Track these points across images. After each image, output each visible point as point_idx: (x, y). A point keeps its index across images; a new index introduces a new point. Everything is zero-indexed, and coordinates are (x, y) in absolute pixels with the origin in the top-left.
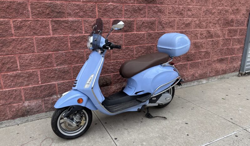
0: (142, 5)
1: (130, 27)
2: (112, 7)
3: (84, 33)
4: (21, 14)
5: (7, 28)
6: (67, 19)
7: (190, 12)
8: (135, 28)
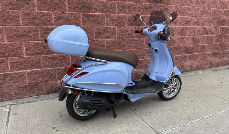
0: (152, 4)
2: (128, 5)
3: (106, 25)
4: (60, 7)
5: (49, 18)
6: (94, 13)
7: (189, 12)
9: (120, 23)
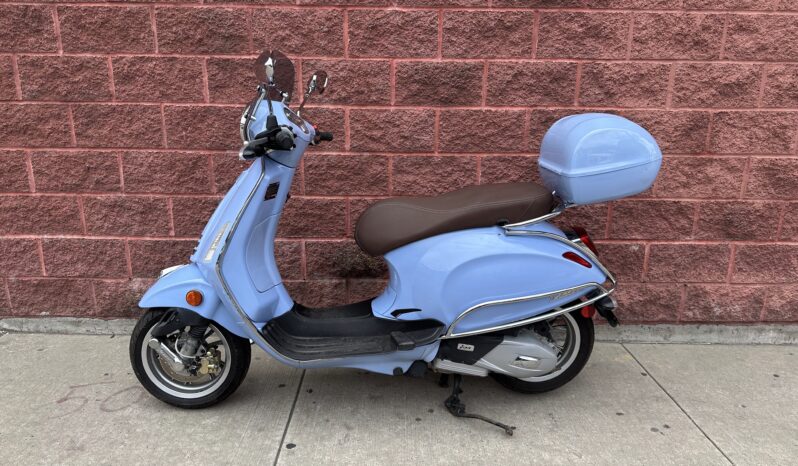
0: (515, 10)
1: (461, 88)
2: (398, 20)
4: (133, 40)
5: (98, 76)
6: (251, 57)
7: (746, 37)
8: (483, 93)
9: (363, 92)
